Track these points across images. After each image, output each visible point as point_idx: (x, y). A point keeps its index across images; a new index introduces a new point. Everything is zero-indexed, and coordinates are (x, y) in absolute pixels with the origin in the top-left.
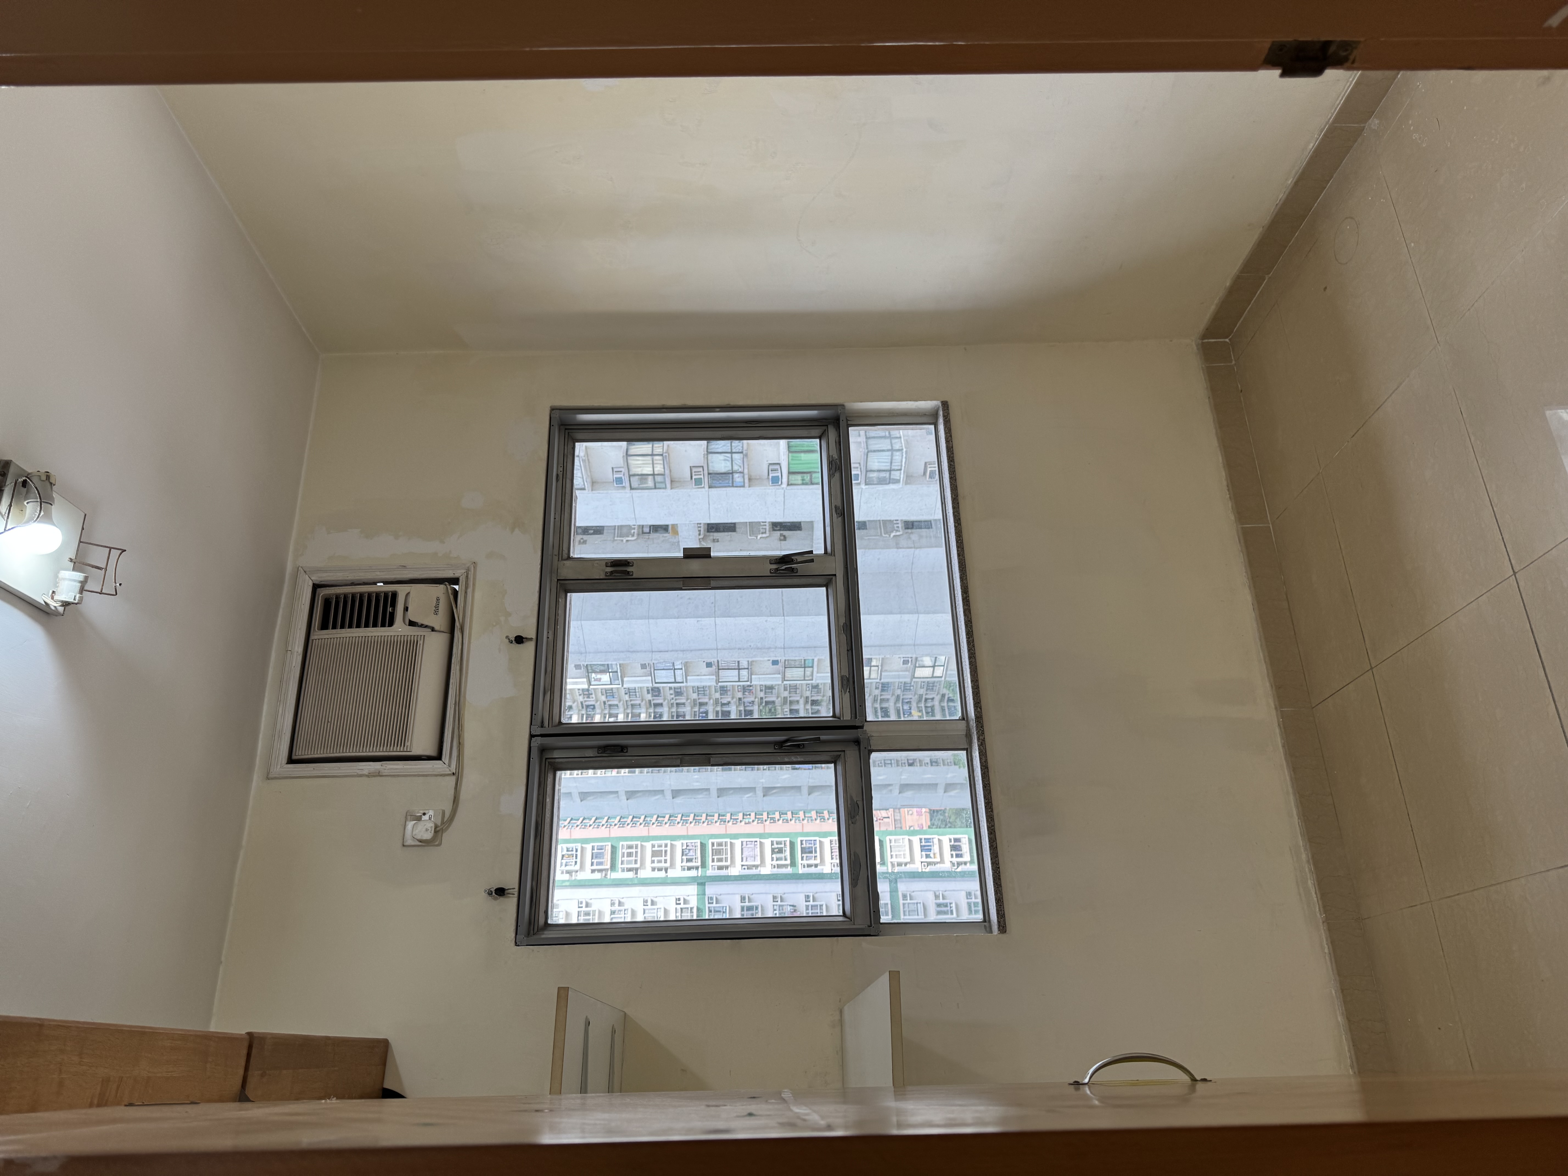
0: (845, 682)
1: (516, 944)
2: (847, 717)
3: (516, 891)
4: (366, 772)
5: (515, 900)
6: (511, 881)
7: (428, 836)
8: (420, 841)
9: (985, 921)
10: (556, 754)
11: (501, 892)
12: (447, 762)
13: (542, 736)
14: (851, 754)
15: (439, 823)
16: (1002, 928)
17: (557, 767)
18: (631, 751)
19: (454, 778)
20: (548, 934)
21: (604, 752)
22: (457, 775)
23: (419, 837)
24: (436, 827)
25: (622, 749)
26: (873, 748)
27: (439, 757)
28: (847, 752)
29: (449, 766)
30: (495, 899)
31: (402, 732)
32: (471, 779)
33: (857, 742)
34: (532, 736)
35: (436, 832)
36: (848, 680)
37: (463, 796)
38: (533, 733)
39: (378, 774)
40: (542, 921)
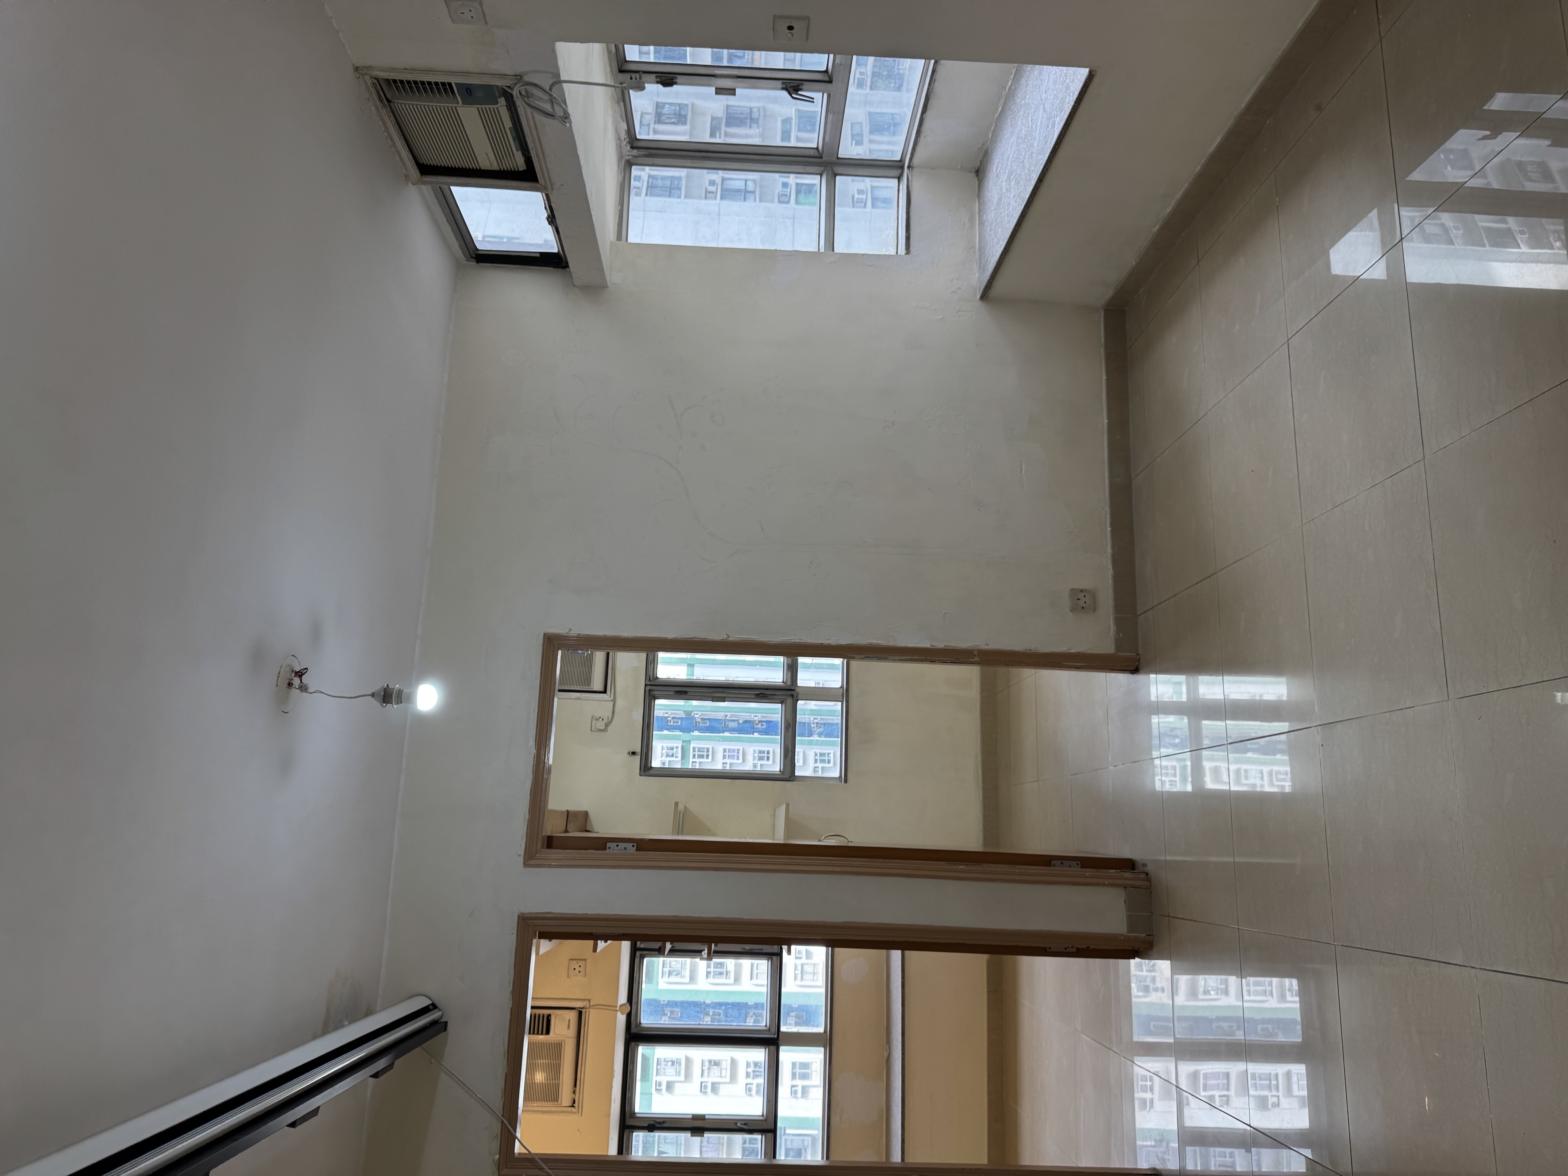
0: (789, 667)
1: (640, 775)
2: (789, 683)
3: (640, 754)
4: (574, 697)
5: (639, 757)
6: (638, 749)
7: (603, 728)
8: (599, 729)
9: (840, 777)
10: (656, 693)
11: (634, 753)
12: (609, 695)
13: (650, 685)
14: (789, 701)
15: (607, 722)
16: (846, 781)
17: (655, 698)
18: (689, 694)
19: (612, 703)
20: (651, 772)
21: (678, 693)
22: (614, 701)
23: (599, 728)
24: (606, 724)
25: (686, 692)
26: (799, 698)
27: (605, 692)
28: (788, 700)
29: (610, 696)
30: (631, 756)
31: (588, 680)
32: (620, 703)
33: (792, 696)
34: (646, 685)
35: (606, 726)
36: (791, 666)
37: (616, 710)
38: (647, 683)
39: (579, 699)
40: (649, 766)
